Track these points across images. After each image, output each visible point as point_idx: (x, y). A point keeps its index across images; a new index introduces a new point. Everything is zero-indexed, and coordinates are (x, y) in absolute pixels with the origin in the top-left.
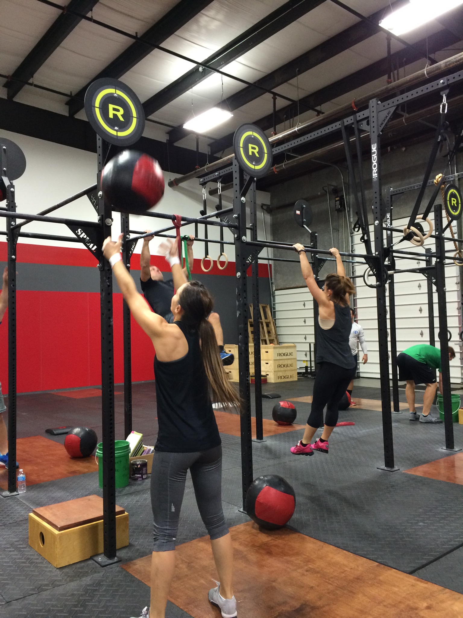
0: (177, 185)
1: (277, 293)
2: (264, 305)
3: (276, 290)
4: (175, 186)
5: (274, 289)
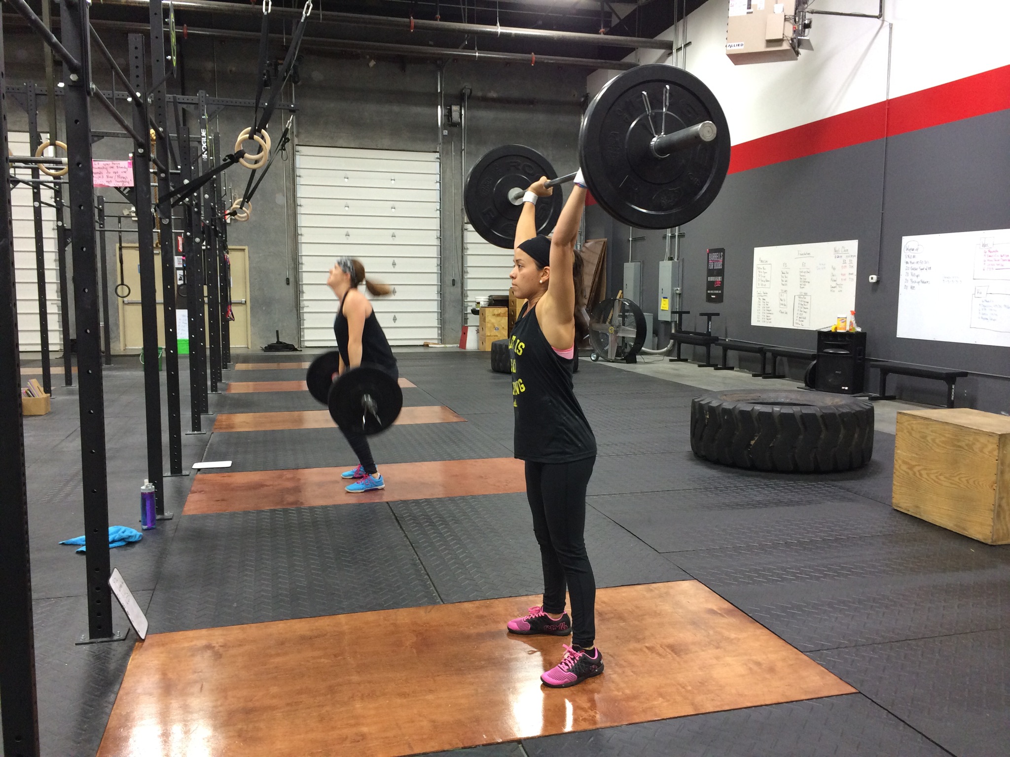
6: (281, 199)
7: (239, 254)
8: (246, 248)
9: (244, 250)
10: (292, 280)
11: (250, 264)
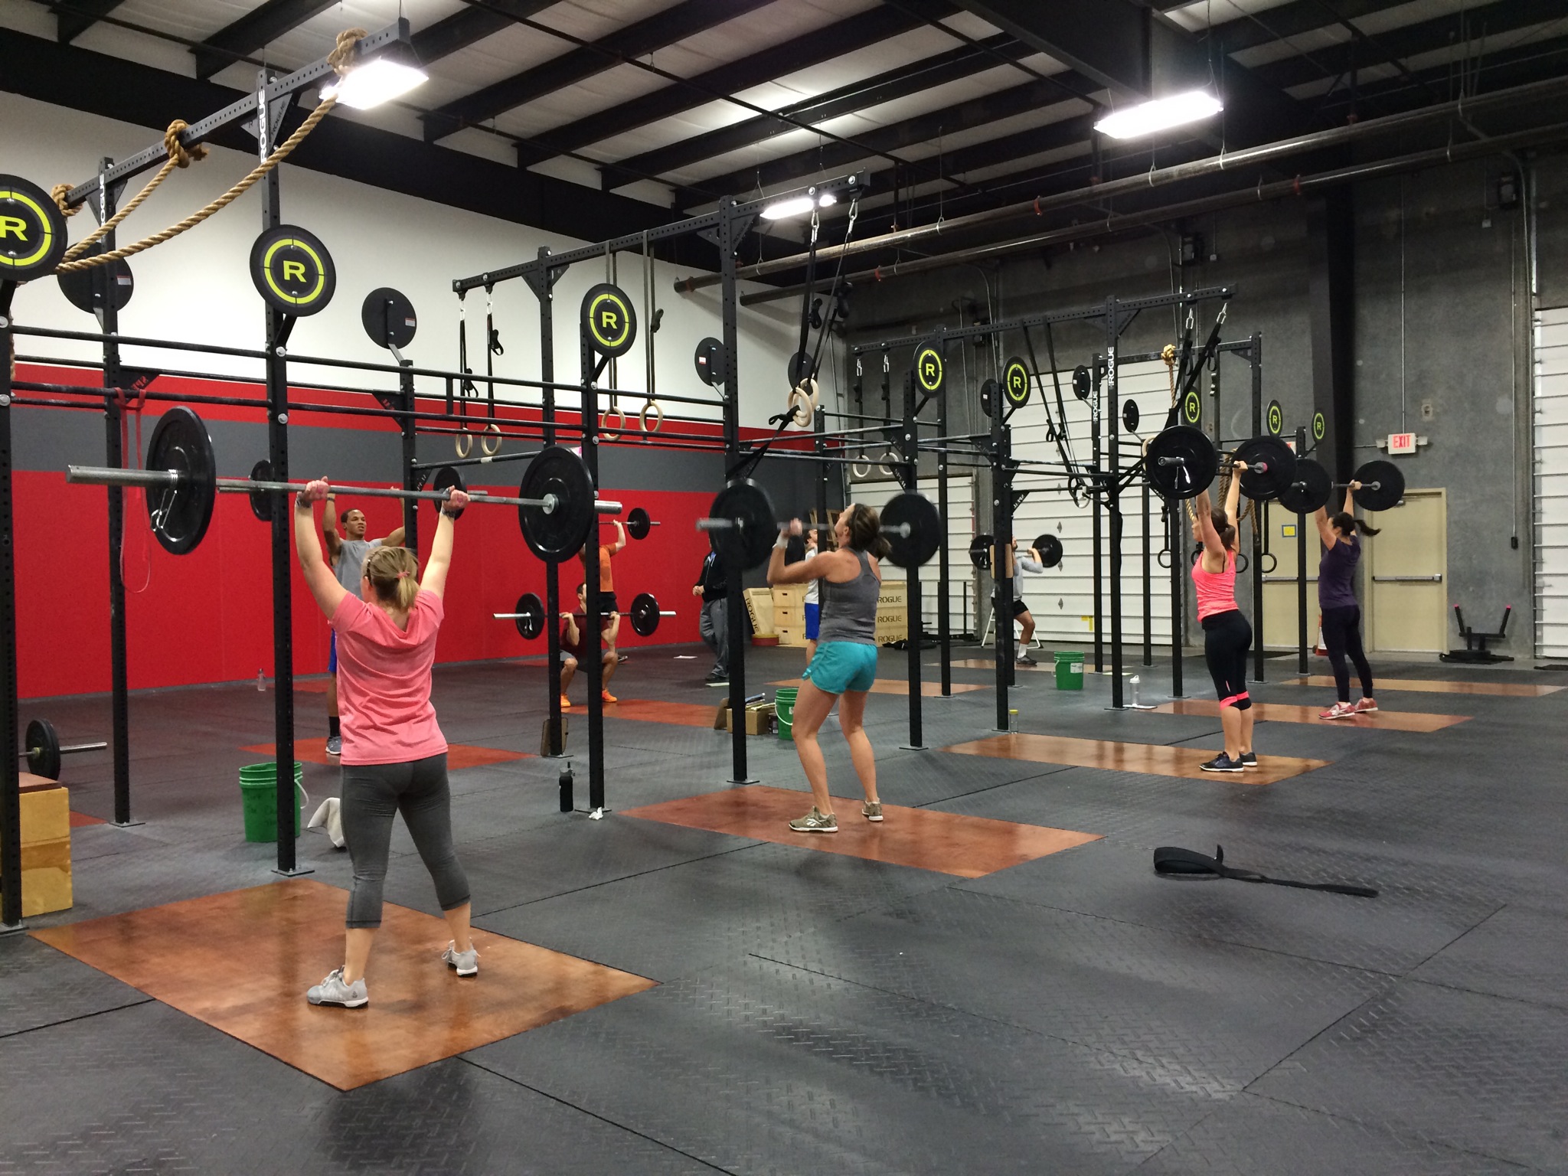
0: (693, 290)
1: (854, 488)
2: (835, 512)
3: (853, 483)
4: (688, 292)
5: (849, 480)
6: (1505, 405)
7: (1432, 501)
8: (1443, 490)
9: (1439, 494)
10: (1521, 540)
11: (1448, 518)
